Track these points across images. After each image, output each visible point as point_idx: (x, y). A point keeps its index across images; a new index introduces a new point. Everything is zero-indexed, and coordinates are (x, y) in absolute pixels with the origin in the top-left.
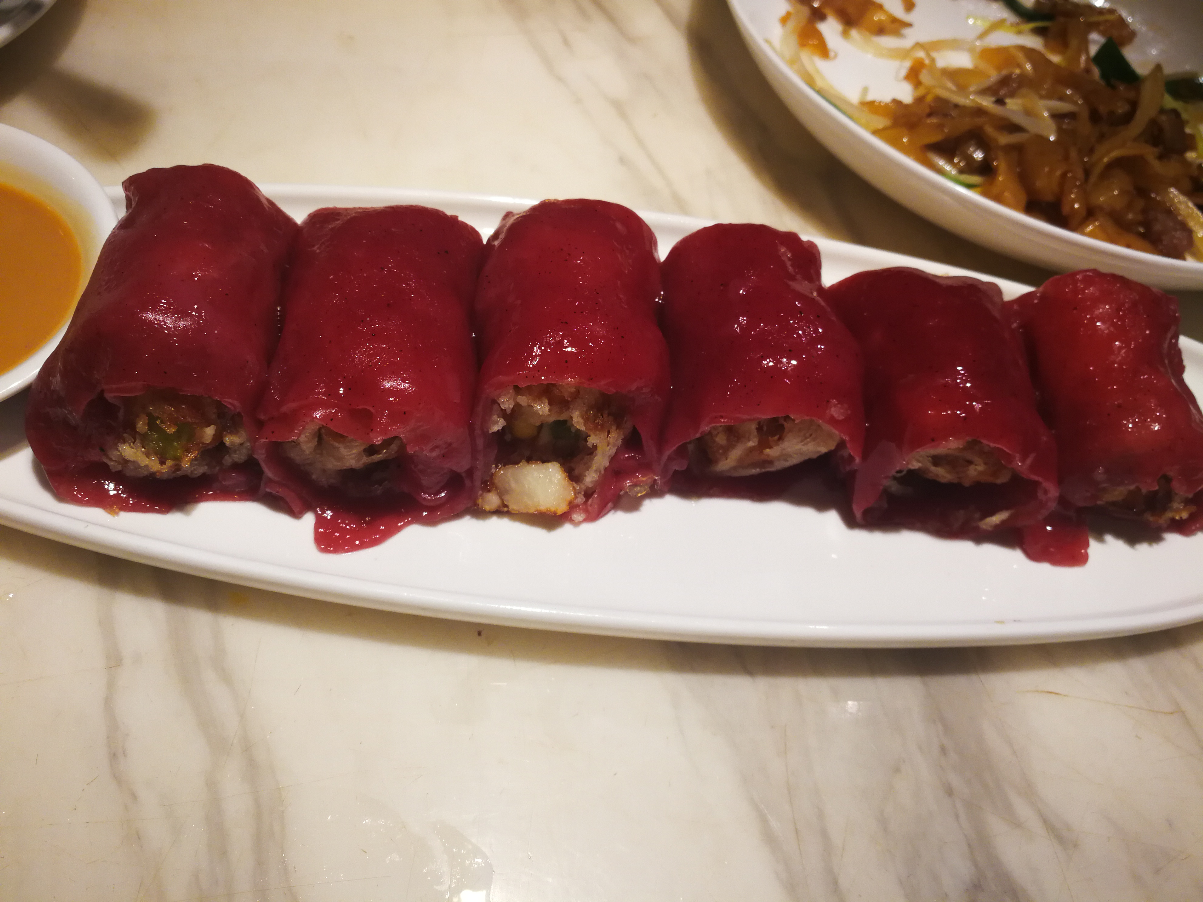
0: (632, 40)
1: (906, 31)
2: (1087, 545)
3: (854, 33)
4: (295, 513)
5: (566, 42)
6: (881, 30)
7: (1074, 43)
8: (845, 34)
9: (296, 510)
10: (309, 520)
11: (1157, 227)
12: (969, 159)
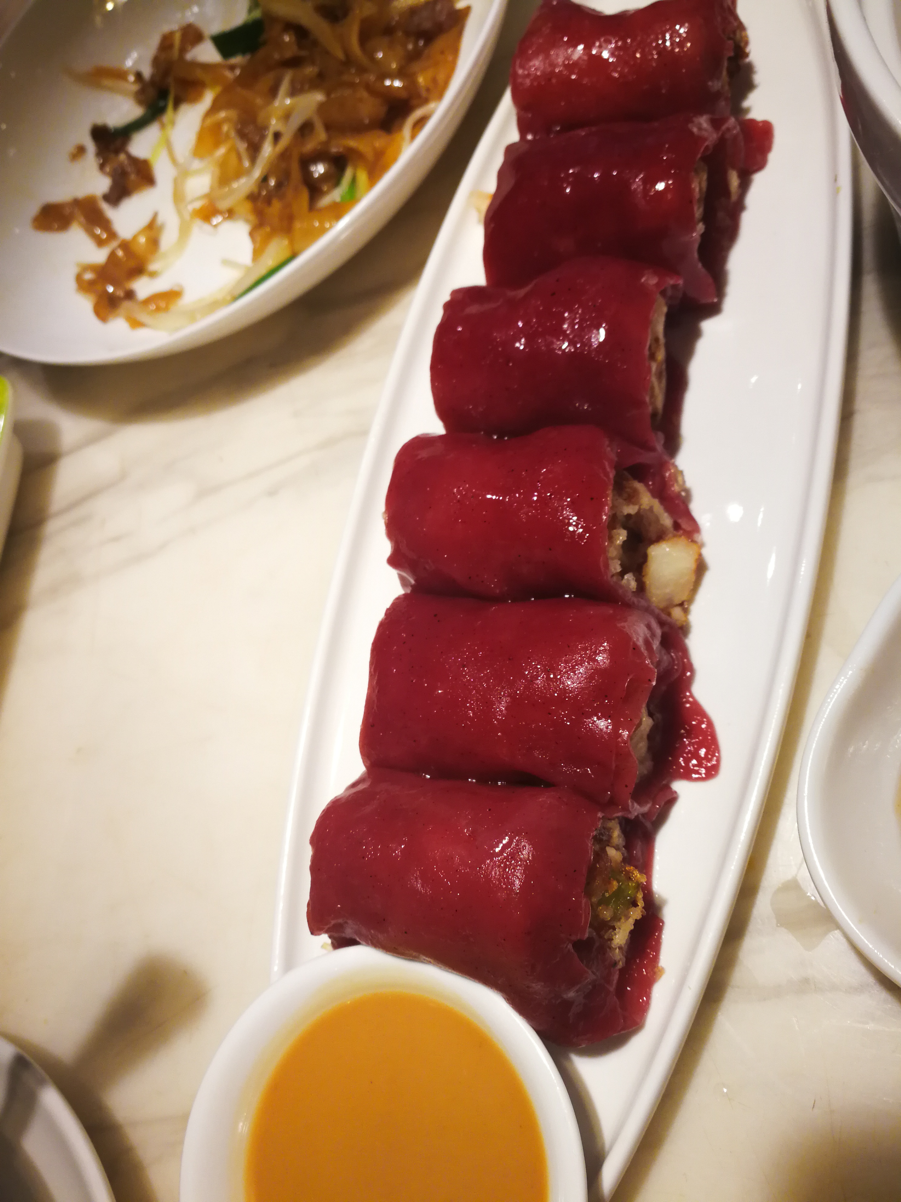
0: (123, 476)
1: (160, 220)
2: (753, 121)
3: (153, 267)
4: (672, 800)
5: (116, 539)
6: (154, 243)
7: (199, 74)
8: (153, 275)
9: (669, 797)
10: (679, 786)
11: (427, 25)
12: (324, 178)
